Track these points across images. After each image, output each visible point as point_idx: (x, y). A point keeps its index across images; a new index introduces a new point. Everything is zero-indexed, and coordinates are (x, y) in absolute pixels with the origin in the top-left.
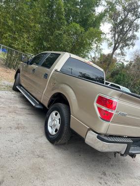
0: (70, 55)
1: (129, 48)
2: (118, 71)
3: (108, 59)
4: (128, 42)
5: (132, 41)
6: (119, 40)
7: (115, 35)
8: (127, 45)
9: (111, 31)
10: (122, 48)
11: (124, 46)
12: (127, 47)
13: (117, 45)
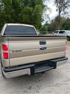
0: (7, 25)
1: (68, 8)
2: (65, 23)
3: (58, 18)
4: (66, 5)
5: (68, 4)
6: (61, 6)
7: (58, 4)
8: (66, 7)
9: (55, 3)
10: (64, 10)
11: (64, 9)
12: (66, 8)
13: (60, 9)
